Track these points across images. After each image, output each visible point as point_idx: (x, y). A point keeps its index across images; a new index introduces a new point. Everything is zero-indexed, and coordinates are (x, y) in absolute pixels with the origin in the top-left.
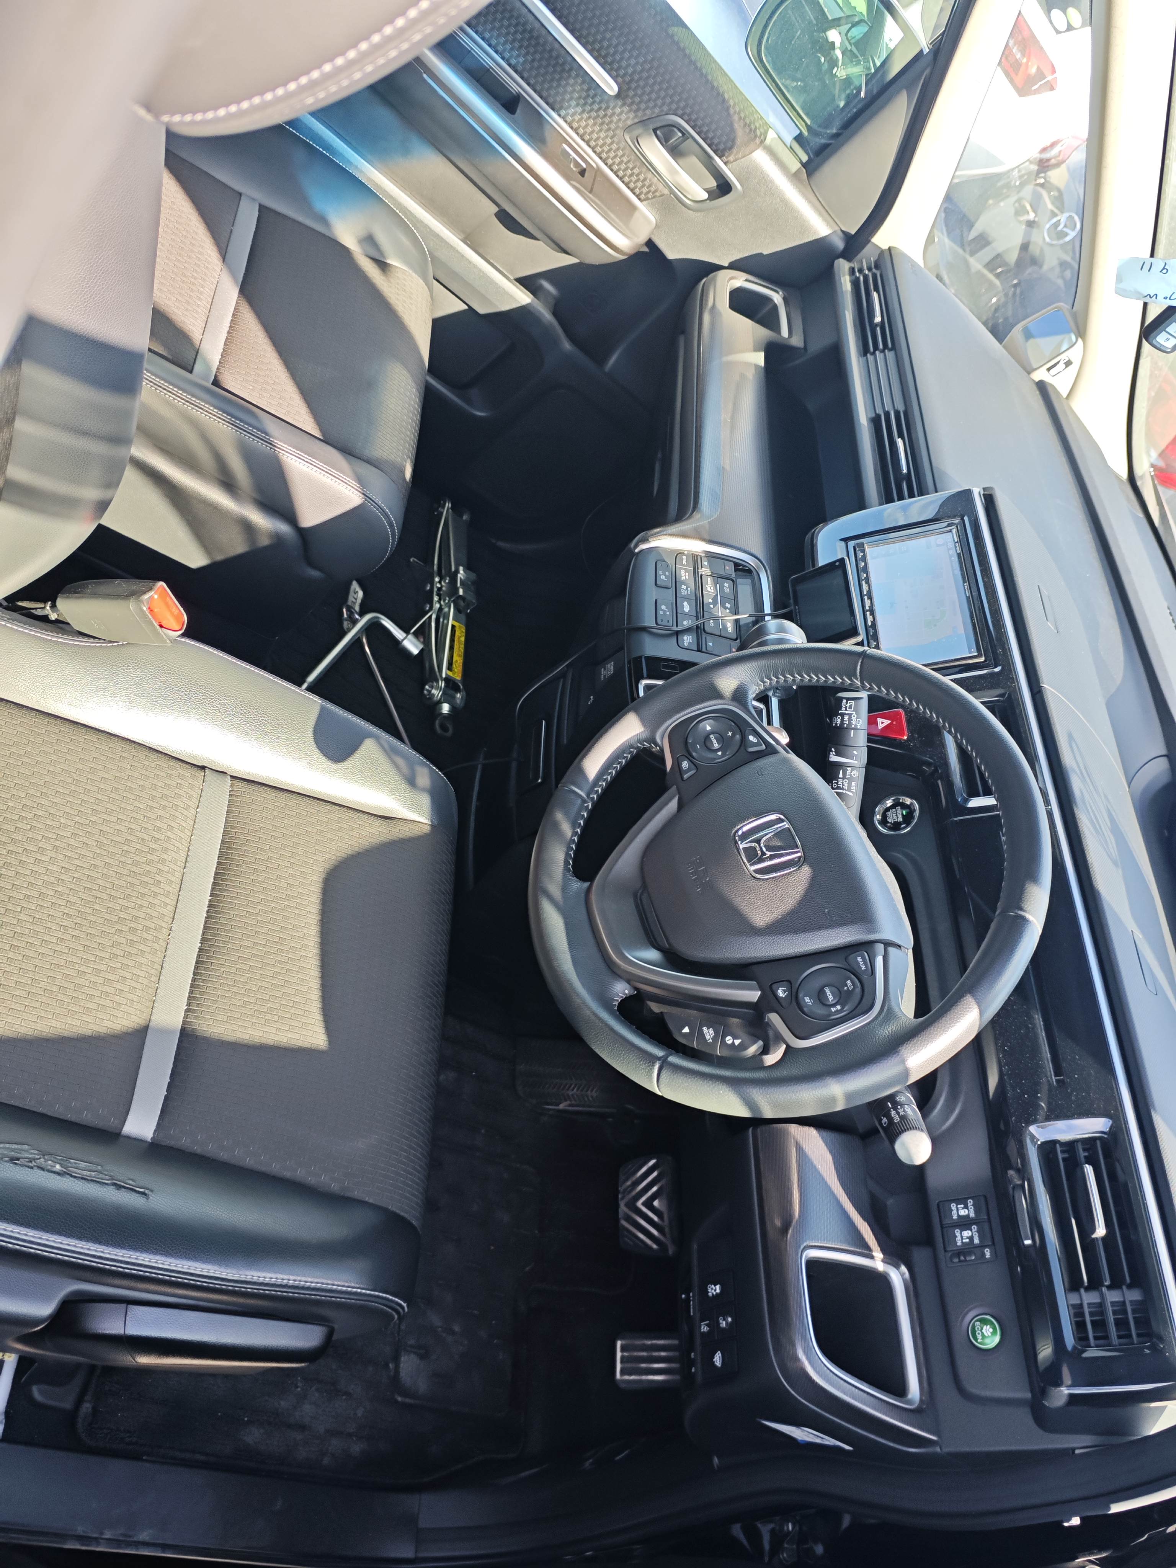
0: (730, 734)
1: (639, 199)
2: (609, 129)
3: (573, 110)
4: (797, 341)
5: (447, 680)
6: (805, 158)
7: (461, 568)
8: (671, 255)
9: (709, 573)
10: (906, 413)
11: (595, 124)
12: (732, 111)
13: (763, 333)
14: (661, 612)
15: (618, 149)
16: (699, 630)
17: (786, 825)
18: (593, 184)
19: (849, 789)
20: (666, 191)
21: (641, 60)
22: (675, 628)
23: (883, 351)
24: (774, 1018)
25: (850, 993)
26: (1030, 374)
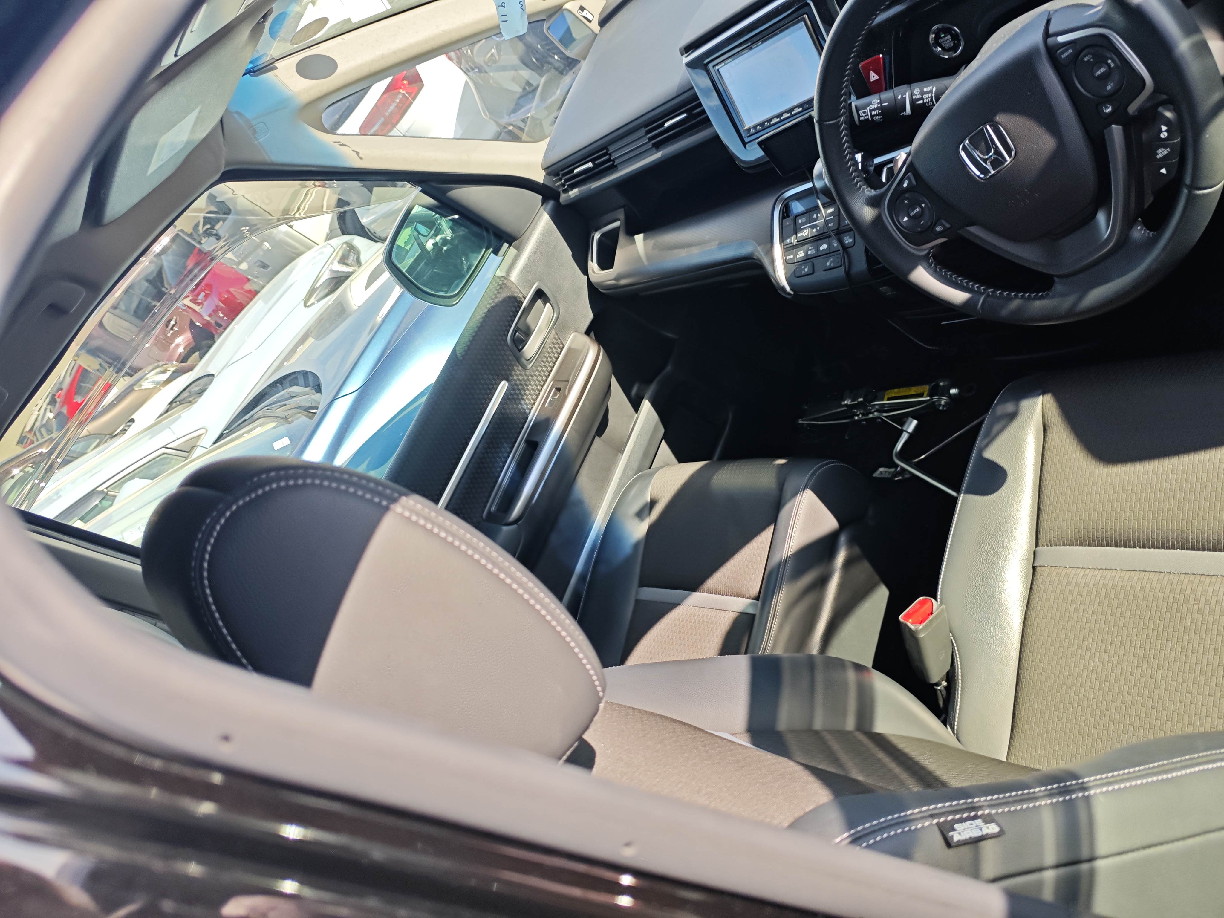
0: (906, 202)
1: (563, 348)
2: (528, 380)
3: (524, 405)
4: (621, 214)
5: (931, 395)
6: (506, 245)
7: (843, 403)
8: (591, 316)
9: (794, 236)
10: (646, 126)
11: (528, 389)
12: (493, 304)
13: (622, 239)
14: (832, 265)
15: (538, 371)
16: (839, 233)
17: (966, 143)
18: (564, 381)
19: (931, 92)
20: (553, 332)
21: (483, 372)
22: (841, 252)
23: (610, 155)
24: (1132, 109)
25: (1094, 56)
26: (596, 35)
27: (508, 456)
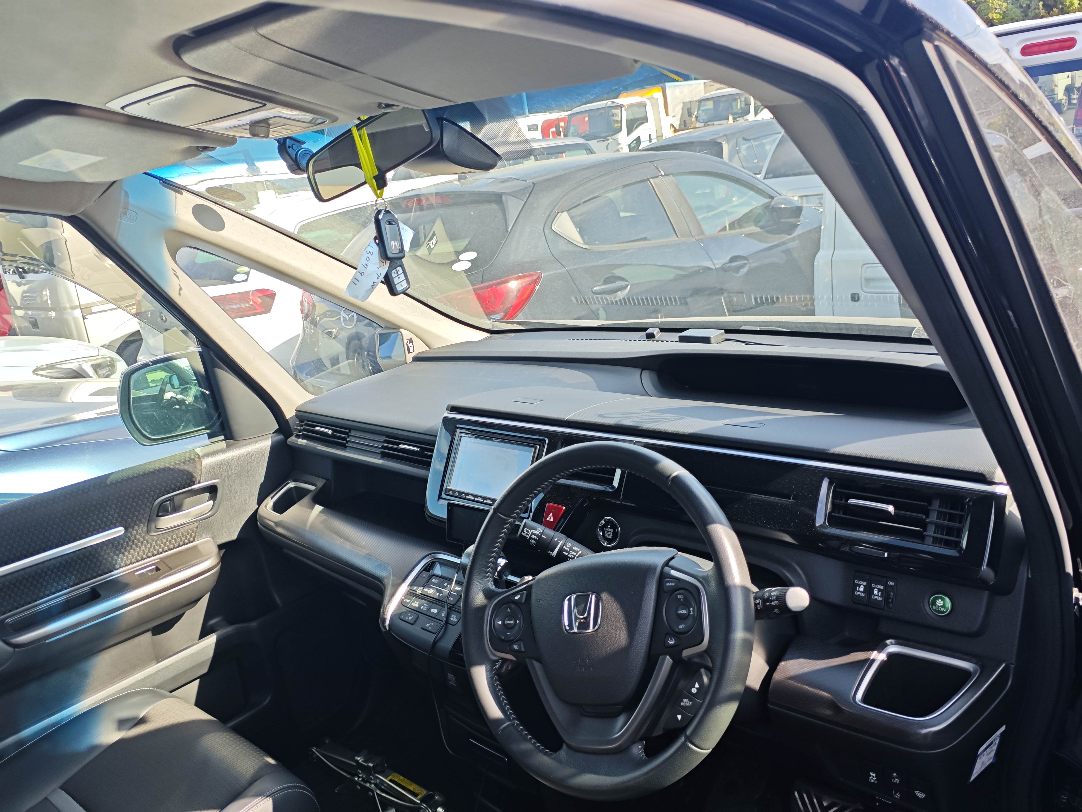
0: (509, 610)
1: (192, 542)
2: (142, 543)
3: (120, 559)
4: (320, 483)
5: (422, 801)
6: (222, 437)
7: (356, 758)
8: (234, 537)
9: (422, 588)
10: (388, 437)
11: (134, 550)
12: (172, 467)
13: (306, 500)
14: (430, 628)
15: (156, 542)
16: (451, 609)
17: (573, 597)
18: (167, 566)
19: (577, 552)
20: (196, 524)
21: (114, 507)
22: (443, 623)
23: (349, 436)
24: (686, 653)
25: (685, 599)
26: (406, 363)
27: (66, 589)
